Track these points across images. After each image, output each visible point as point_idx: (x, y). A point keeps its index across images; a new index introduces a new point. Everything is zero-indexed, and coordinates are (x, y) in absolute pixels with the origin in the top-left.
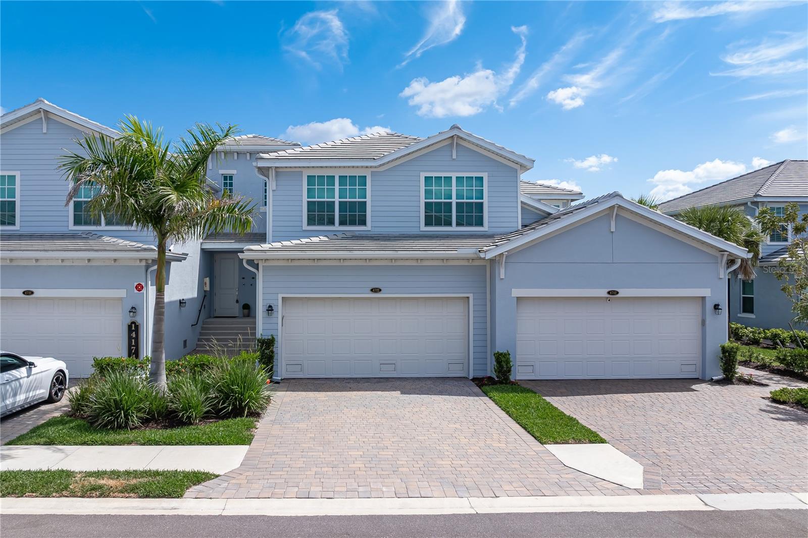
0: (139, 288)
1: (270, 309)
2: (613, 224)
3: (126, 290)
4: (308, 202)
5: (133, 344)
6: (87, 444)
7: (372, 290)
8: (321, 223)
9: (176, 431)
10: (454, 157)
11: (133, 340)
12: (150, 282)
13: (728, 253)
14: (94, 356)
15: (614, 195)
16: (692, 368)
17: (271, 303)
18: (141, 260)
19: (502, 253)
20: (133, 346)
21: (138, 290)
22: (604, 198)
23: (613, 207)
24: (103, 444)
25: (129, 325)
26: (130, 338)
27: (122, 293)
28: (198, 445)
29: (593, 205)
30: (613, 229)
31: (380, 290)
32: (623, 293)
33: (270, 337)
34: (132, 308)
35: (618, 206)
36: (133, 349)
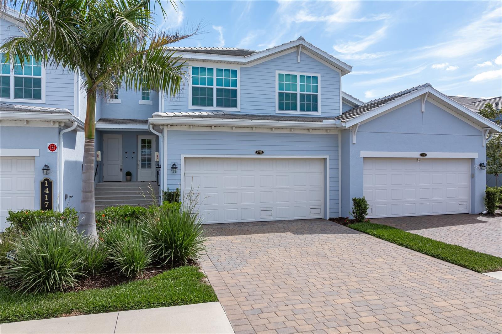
0: (52, 148)
1: (174, 167)
2: (423, 106)
3: (39, 150)
4: (193, 87)
5: (47, 199)
6: (9, 320)
7: (256, 152)
8: (203, 104)
9: (122, 289)
10: (299, 61)
11: (46, 196)
12: (62, 142)
13: (490, 129)
14: (9, 209)
15: (427, 85)
16: (465, 206)
17: (176, 162)
18: (54, 122)
19: (357, 124)
20: (47, 201)
21: (51, 150)
22: (420, 87)
23: (425, 94)
24: (31, 318)
25: (42, 182)
26: (43, 194)
27: (35, 152)
28: (158, 306)
29: (414, 91)
30: (423, 110)
31: (263, 152)
32: (430, 155)
33: (175, 191)
34: (46, 166)
35: (428, 93)
36: (46, 204)
